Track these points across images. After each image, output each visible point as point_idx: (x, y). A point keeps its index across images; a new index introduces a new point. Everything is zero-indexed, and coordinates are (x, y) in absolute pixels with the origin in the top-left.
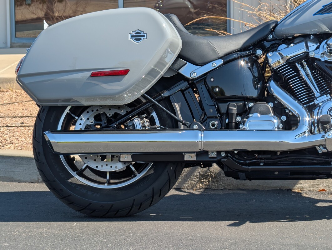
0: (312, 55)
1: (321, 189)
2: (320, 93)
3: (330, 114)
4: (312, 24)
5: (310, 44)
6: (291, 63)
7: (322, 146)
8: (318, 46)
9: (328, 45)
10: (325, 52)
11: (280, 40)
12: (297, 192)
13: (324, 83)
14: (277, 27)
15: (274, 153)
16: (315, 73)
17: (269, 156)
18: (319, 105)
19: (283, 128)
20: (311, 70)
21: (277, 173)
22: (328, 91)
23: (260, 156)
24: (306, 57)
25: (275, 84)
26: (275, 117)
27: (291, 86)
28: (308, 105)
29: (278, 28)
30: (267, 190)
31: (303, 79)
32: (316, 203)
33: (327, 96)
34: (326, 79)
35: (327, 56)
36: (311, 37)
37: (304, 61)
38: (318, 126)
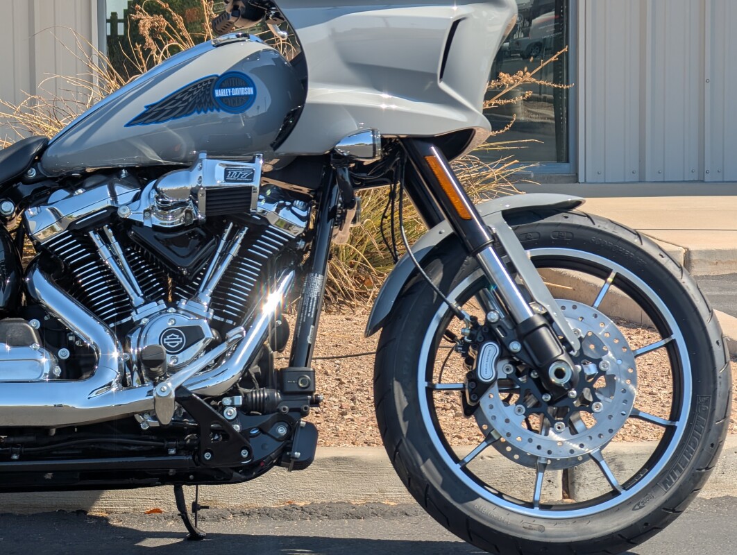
0: (124, 213)
1: (152, 508)
2: (142, 297)
3: (165, 342)
4: (124, 145)
5: (119, 189)
6: (78, 232)
7: (149, 414)
8: (137, 194)
9: (158, 191)
10: (153, 206)
11: (54, 179)
12: (99, 517)
13: (151, 275)
14: (45, 152)
15: (43, 431)
16: (133, 254)
17: (31, 439)
18: (141, 323)
19: (62, 376)
20: (123, 247)
21: (49, 476)
22: (162, 292)
23: (12, 440)
24: (111, 217)
25: (44, 277)
26: (44, 351)
27: (80, 281)
28: (118, 323)
29: (49, 153)
30: (31, 513)
31: (106, 267)
32: (141, 540)
33: (158, 304)
34: (157, 266)
35: (158, 215)
36: (122, 173)
37: (107, 226)
38: (139, 371)
